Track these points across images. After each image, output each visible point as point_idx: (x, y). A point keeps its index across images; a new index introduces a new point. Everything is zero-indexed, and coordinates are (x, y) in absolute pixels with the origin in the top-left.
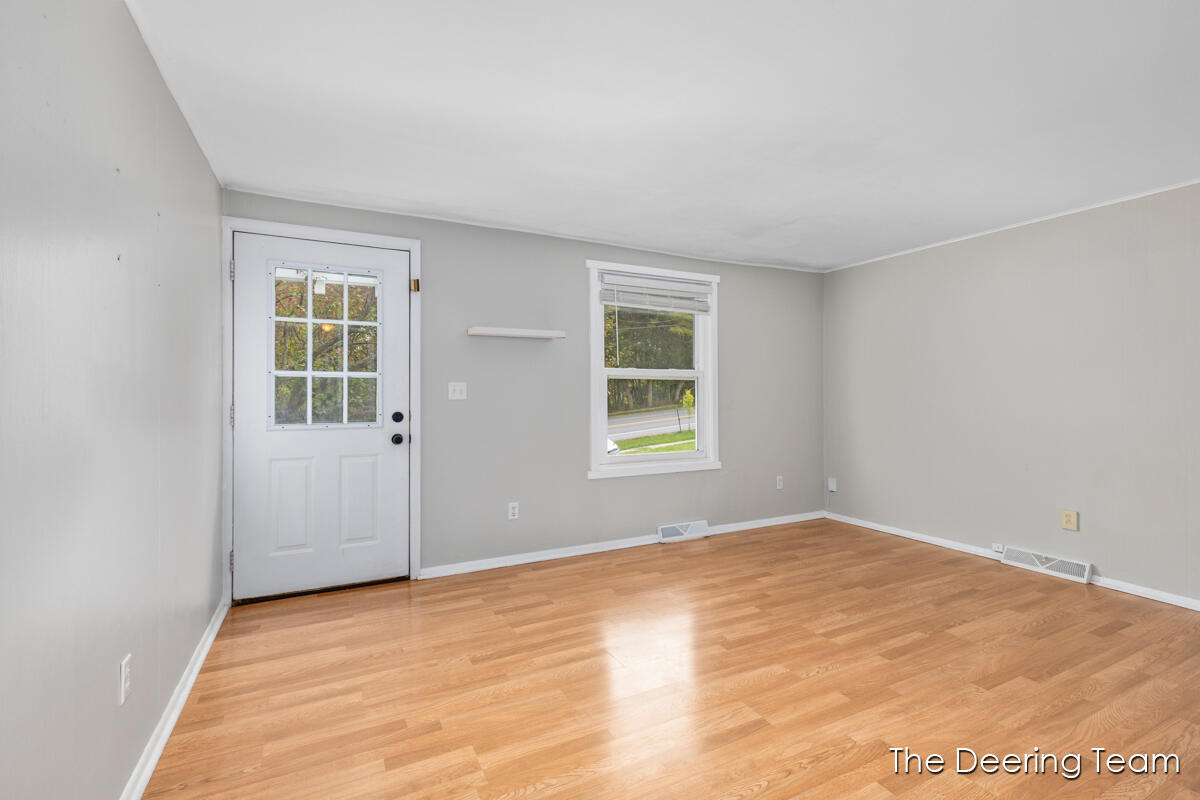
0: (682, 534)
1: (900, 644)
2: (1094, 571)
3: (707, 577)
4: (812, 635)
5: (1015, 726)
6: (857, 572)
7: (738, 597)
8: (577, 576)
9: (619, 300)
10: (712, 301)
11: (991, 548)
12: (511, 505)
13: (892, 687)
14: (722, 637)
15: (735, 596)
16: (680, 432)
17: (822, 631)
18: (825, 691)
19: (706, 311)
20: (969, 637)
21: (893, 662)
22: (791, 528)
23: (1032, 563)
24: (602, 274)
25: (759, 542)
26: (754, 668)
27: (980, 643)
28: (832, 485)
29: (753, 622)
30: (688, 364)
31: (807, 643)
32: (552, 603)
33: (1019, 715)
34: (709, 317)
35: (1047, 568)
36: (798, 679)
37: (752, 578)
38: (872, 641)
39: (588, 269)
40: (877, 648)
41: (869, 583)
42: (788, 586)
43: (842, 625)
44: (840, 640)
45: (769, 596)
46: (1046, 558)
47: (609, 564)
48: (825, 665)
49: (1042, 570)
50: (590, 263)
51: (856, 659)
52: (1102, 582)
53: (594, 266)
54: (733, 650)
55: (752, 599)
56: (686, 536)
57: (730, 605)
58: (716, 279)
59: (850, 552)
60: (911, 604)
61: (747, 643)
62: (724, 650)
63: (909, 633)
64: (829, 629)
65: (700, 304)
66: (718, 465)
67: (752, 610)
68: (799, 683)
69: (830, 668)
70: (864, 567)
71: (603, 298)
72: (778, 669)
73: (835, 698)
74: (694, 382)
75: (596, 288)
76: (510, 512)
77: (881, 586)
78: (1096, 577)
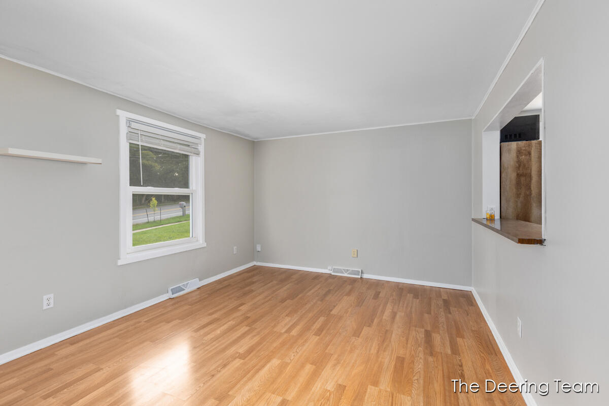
0: (184, 290)
1: (318, 326)
2: (362, 272)
3: (211, 314)
4: (281, 335)
5: (376, 351)
6: (283, 291)
7: (234, 323)
8: (116, 339)
9: (142, 141)
10: (201, 148)
11: (327, 269)
12: (45, 297)
13: (327, 351)
14: (237, 352)
15: (231, 323)
16: (148, 222)
17: (283, 331)
18: (302, 366)
19: (197, 154)
20: (339, 314)
21: (321, 336)
22: (243, 273)
23: (342, 273)
24: (129, 121)
25: (229, 285)
26: (263, 366)
27: (345, 315)
28: (259, 248)
29: (250, 336)
30: (186, 185)
31: (281, 340)
32: (102, 369)
33: (374, 345)
34: (199, 158)
35: (348, 274)
36: (287, 364)
37: (236, 309)
38: (307, 329)
39: (118, 116)
40: (311, 331)
41: (291, 296)
42: (256, 308)
43: (291, 324)
44: (294, 332)
45: (249, 317)
46: (347, 270)
47: (140, 322)
48: (295, 350)
49: (346, 275)
50: (119, 112)
51: (306, 341)
52: (365, 276)
53: (123, 115)
54: (247, 359)
55: (242, 322)
56: (187, 291)
57: (231, 329)
58: (203, 136)
59: (275, 282)
60: (312, 303)
61: (252, 351)
62: (242, 361)
63: (318, 319)
64: (287, 327)
65: (195, 149)
66: (205, 245)
67: (244, 329)
68: (290, 366)
69: (298, 351)
70: (285, 288)
71: (128, 138)
72: (275, 362)
73: (309, 368)
74: (189, 196)
75: (123, 130)
76: (45, 302)
77: (296, 297)
78: (363, 275)
